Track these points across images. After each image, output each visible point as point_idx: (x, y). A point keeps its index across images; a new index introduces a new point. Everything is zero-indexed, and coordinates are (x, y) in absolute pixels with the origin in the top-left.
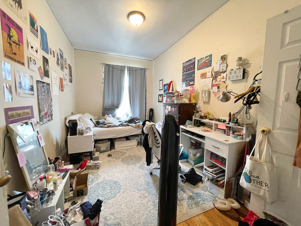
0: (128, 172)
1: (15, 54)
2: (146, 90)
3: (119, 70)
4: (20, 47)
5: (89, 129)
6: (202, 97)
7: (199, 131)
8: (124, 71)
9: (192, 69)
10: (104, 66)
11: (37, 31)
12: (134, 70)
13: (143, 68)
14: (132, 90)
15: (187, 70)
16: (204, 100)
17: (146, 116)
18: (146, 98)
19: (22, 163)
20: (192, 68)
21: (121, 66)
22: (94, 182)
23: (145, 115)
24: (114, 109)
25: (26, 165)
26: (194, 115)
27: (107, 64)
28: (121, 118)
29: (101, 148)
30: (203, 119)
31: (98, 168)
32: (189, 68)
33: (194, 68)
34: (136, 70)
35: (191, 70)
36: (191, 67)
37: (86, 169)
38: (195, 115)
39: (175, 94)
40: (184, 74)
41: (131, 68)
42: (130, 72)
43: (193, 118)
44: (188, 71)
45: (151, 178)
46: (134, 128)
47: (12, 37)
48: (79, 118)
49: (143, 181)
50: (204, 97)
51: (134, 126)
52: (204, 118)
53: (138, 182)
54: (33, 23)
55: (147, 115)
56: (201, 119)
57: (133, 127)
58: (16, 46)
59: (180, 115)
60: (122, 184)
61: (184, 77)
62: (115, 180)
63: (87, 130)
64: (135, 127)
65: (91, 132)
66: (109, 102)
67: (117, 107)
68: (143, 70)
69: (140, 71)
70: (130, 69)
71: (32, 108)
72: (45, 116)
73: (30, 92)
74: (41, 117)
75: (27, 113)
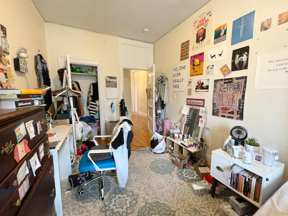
4: (200, 65)
11: (224, 34)
19: (183, 122)
58: (197, 67)
71: (204, 100)
72: (222, 110)
73: (204, 90)
74: (215, 110)
75: (199, 103)
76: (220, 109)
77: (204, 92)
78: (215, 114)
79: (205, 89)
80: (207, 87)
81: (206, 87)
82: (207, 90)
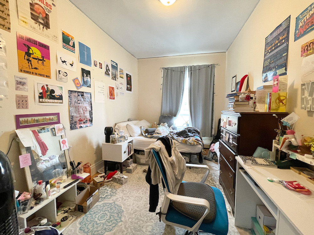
0: (144, 203)
1: (36, 68)
2: (213, 93)
3: (179, 72)
4: (44, 62)
5: (123, 138)
6: (302, 99)
7: (272, 181)
8: (183, 72)
9: (283, 43)
10: (163, 70)
11: (74, 46)
12: (197, 68)
13: (210, 64)
14: (194, 94)
15: (273, 48)
16: (309, 106)
17: (212, 128)
18: (213, 104)
19: (25, 164)
20: (282, 40)
21: (181, 67)
22: (105, 200)
23: (210, 127)
24: (171, 117)
25: (30, 166)
26: (275, 139)
27: (166, 67)
28: (178, 128)
29: (141, 160)
30: (297, 152)
31: (122, 184)
32: (277, 42)
33: (287, 39)
34: (200, 68)
35: (280, 46)
36: (281, 38)
37: (112, 180)
38: (277, 138)
39: (240, 96)
40: (266, 57)
41: (193, 68)
42: (191, 73)
43: (274, 145)
44: (275, 49)
45: (163, 231)
46: (179, 144)
47: (33, 54)
48: (127, 125)
49: (149, 229)
50: (309, 98)
51: (180, 141)
52: (299, 151)
53: (143, 227)
54: (66, 40)
55: (214, 127)
56: (290, 153)
57: (178, 142)
58: (38, 61)
59: (240, 135)
60: (123, 219)
61: (267, 63)
62: (122, 208)
63: (121, 139)
64: (181, 143)
65: (125, 141)
66: (167, 110)
67: (175, 116)
68: (210, 66)
69: (205, 69)
70: (191, 69)
71: (58, 114)
72: (79, 121)
73: (56, 101)
74: (73, 123)
75: (50, 119)
76: (77, 121)
77: (57, 103)
78: (74, 127)
79: (57, 99)
80: (60, 98)
81: (58, 97)
82: (60, 101)
